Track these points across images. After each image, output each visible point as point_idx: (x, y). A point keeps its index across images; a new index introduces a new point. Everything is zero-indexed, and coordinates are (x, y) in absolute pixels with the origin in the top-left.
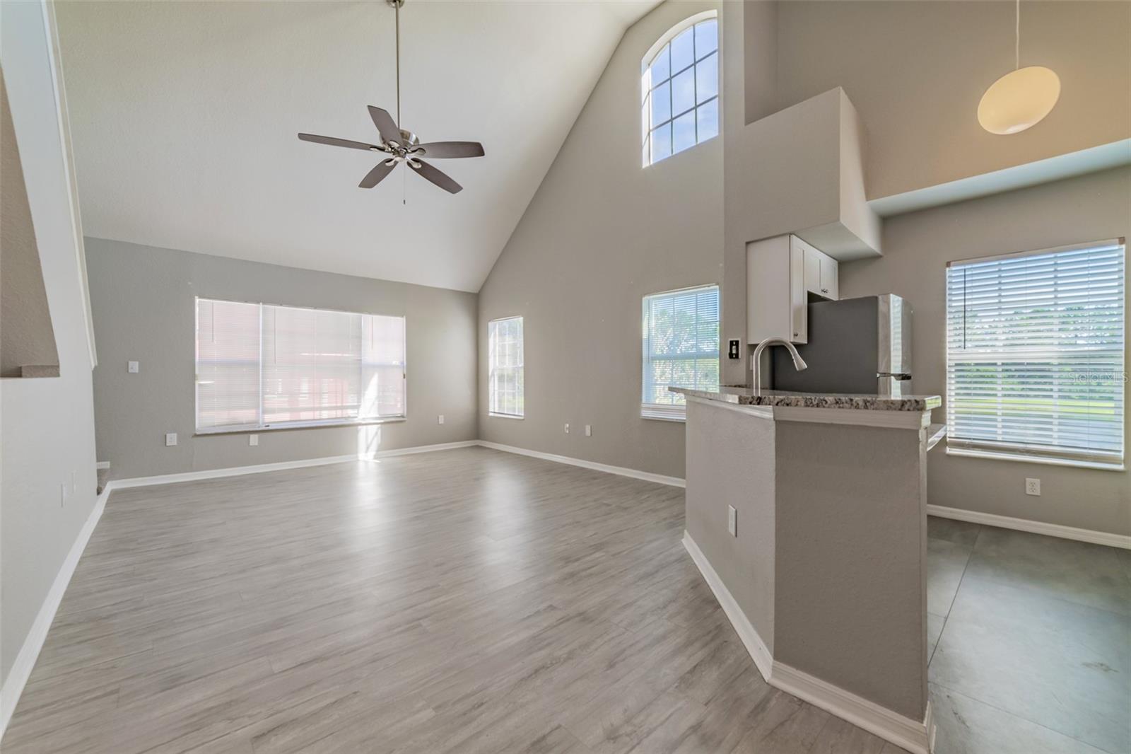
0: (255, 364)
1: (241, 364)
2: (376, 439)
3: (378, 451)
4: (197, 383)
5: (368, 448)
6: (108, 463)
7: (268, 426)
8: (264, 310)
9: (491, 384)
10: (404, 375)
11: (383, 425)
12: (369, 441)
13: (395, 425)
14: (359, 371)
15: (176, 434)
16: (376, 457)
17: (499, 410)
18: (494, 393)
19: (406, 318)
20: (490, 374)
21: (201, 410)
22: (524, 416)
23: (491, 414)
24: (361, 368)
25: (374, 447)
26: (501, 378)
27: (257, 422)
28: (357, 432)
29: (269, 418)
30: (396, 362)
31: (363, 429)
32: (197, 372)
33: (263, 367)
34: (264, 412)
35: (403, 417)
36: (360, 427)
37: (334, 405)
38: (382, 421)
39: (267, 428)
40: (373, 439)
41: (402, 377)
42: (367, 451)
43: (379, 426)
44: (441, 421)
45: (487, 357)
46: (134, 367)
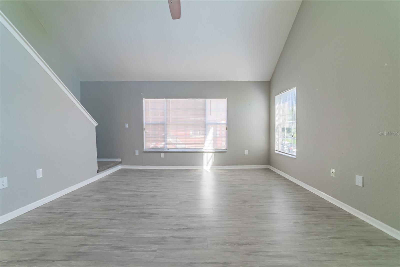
0: (163, 124)
1: (158, 124)
2: (211, 159)
3: (213, 165)
4: (144, 131)
5: (208, 163)
6: (121, 159)
7: (168, 150)
8: (166, 101)
9: (277, 134)
10: (227, 128)
11: (215, 153)
12: (209, 160)
13: (221, 153)
14: (204, 126)
15: (138, 151)
16: (211, 169)
17: (282, 150)
18: (279, 139)
19: (228, 99)
20: (276, 127)
21: (146, 142)
22: (296, 156)
23: (276, 152)
24: (205, 125)
25: (211, 163)
26: (283, 130)
27: (164, 148)
28: (203, 155)
29: (169, 147)
30: (223, 122)
31: (205, 155)
32: (144, 127)
33: (166, 125)
34: (166, 144)
35: (226, 149)
36: (204, 153)
37: (194, 142)
38: (214, 151)
39: (168, 151)
40: (210, 159)
41: (226, 129)
42: (207, 165)
43: (214, 153)
44: (247, 152)
45: (275, 117)
46: (127, 126)
